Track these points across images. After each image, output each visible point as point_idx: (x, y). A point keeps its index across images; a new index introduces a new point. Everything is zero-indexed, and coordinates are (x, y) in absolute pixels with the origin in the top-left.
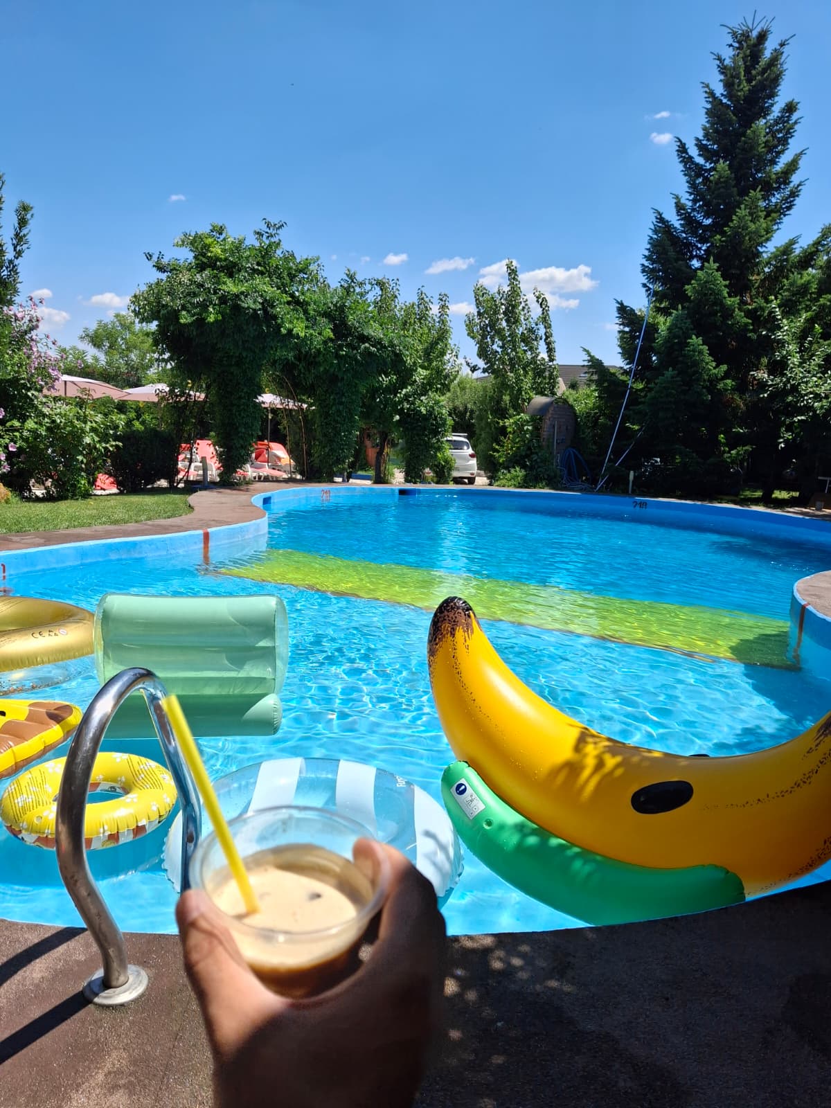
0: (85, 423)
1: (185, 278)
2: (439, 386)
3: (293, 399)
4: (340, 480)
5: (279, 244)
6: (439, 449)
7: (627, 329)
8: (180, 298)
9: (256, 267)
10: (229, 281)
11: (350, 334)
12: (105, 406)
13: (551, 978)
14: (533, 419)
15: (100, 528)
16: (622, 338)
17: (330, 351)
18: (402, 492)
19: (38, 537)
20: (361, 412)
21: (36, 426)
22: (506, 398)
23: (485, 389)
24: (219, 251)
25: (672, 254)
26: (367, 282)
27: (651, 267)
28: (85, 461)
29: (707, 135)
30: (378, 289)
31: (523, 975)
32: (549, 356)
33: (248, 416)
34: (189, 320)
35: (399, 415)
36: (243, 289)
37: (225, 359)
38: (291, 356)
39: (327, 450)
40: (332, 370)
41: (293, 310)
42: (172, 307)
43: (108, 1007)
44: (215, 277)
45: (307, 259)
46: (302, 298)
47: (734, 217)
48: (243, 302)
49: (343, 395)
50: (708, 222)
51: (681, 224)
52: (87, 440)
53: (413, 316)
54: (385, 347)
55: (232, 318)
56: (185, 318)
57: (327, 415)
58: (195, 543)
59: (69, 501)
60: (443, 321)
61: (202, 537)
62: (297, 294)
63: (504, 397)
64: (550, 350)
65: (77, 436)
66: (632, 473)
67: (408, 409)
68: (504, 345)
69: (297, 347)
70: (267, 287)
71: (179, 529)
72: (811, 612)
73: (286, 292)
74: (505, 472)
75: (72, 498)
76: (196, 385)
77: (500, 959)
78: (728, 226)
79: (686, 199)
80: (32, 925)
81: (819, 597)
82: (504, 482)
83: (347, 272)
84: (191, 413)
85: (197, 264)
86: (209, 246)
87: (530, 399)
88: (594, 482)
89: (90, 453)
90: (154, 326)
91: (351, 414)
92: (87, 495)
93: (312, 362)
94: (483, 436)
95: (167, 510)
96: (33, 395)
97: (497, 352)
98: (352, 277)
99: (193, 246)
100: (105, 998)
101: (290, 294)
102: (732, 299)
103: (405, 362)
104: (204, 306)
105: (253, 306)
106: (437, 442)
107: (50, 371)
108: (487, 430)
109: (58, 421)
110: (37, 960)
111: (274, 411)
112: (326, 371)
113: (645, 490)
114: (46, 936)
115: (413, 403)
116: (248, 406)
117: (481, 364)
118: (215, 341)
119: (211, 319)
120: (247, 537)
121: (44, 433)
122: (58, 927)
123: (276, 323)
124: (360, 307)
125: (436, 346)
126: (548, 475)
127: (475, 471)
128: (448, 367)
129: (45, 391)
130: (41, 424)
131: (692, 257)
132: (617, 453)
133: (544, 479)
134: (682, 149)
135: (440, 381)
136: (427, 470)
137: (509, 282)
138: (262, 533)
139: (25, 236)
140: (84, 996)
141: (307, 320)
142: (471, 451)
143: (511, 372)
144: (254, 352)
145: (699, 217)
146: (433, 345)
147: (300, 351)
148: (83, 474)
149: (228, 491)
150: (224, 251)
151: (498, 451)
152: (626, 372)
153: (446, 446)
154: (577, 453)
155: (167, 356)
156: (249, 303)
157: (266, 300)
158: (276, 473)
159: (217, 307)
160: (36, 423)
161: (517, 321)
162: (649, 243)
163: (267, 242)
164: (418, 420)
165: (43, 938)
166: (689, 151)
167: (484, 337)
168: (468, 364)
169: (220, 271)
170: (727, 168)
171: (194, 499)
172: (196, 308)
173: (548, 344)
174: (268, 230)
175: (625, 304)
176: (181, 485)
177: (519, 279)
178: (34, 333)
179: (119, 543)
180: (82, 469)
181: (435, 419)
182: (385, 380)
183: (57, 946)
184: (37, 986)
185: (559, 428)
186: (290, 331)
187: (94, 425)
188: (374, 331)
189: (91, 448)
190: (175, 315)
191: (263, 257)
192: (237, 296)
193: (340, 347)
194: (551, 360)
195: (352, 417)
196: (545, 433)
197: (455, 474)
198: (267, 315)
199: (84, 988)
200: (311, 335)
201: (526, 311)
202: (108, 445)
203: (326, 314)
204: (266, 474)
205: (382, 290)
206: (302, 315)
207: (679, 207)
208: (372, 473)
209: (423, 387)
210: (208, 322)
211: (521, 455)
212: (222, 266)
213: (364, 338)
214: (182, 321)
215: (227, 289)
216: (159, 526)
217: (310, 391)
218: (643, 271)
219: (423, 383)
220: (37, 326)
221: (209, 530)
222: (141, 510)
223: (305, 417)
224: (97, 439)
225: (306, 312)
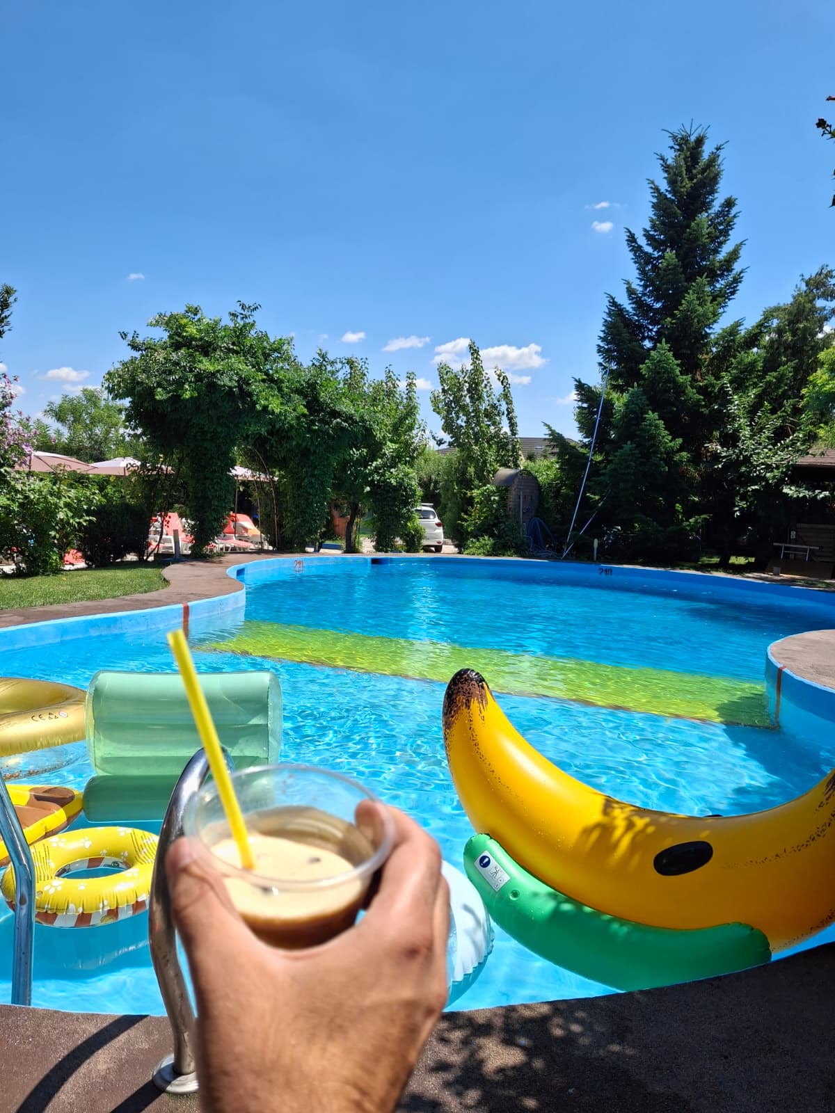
0: (59, 498)
1: (160, 356)
2: (408, 459)
3: (265, 472)
4: (312, 550)
5: (253, 325)
6: (409, 519)
7: (585, 405)
8: (155, 376)
9: (231, 347)
10: (204, 360)
11: (322, 410)
12: (80, 480)
13: (613, 1042)
14: (499, 490)
15: (78, 604)
16: (580, 413)
17: (303, 426)
18: (375, 561)
19: (15, 615)
20: (333, 484)
21: (8, 502)
22: (471, 470)
23: (450, 460)
24: (195, 331)
25: (626, 335)
26: (338, 360)
27: (606, 347)
28: (57, 536)
29: (653, 226)
30: (348, 367)
31: (584, 1041)
32: (511, 431)
33: (221, 489)
34: (165, 397)
35: (369, 486)
36: (220, 367)
37: (199, 434)
38: (263, 431)
39: (299, 521)
40: (304, 444)
41: (268, 388)
42: (147, 384)
43: (182, 1095)
44: (190, 356)
45: (280, 339)
46: (276, 377)
47: (683, 302)
48: (219, 380)
49: (315, 467)
50: (658, 305)
51: (632, 308)
52: (61, 515)
53: (382, 393)
54: (356, 422)
55: (207, 396)
56: (160, 395)
57: (299, 486)
58: (175, 617)
59: (40, 577)
60: (410, 397)
61: (182, 611)
62: (271, 372)
63: (469, 469)
64: (512, 425)
65: (51, 511)
66: (596, 542)
67: (378, 481)
68: (468, 419)
69: (271, 423)
70: (242, 366)
71: (159, 603)
72: (788, 675)
73: (260, 370)
74: (474, 540)
75: (43, 574)
76: (168, 459)
77: (560, 1026)
78: (678, 309)
79: (637, 285)
80: (87, 1015)
81: (793, 660)
82: (473, 550)
83: (319, 351)
84: (162, 486)
85: (173, 343)
86: (185, 326)
87: (495, 471)
88: (560, 551)
89: (63, 528)
90: (126, 402)
91: (322, 485)
92: (57, 571)
93: (284, 437)
94: (450, 505)
95: (142, 584)
96: (6, 471)
97: (462, 426)
98: (324, 357)
99: (168, 326)
100: (178, 1085)
101: (264, 372)
102: (685, 377)
103: (375, 436)
104: (179, 384)
105: (230, 384)
106: (407, 512)
107: (24, 447)
108: (454, 500)
109: (32, 497)
110: (100, 1051)
111: (245, 483)
112: (298, 445)
113: (609, 557)
114: (104, 1025)
115: (383, 475)
116: (221, 479)
117: (447, 438)
118: (189, 417)
119: (187, 395)
120: (226, 610)
121: (16, 509)
122: (115, 1016)
123: (251, 400)
124: (332, 384)
125: (404, 421)
126: (516, 544)
127: (442, 539)
128: (416, 441)
129: (17, 467)
130: (13, 501)
131: (644, 338)
132: (581, 522)
133: (512, 547)
134: (632, 239)
135: (408, 454)
136: (398, 539)
137: (471, 361)
138: (240, 605)
139: (6, 317)
140: (154, 1085)
141: (282, 397)
142: (437, 520)
143: (476, 445)
144: (229, 427)
145: (649, 301)
146: (402, 419)
147: (274, 427)
148: (55, 549)
149: (201, 564)
150: (199, 331)
151: (466, 520)
152: (585, 446)
153: (416, 515)
154: (542, 521)
155: (139, 431)
156: (225, 381)
157: (241, 378)
158: (243, 544)
159: (193, 385)
160: (8, 499)
161: (480, 398)
162: (604, 325)
163: (242, 323)
164: (388, 492)
165: (101, 1028)
166: (637, 240)
167: (449, 412)
168: (434, 438)
169: (196, 351)
170: (674, 256)
171: (168, 572)
172: (171, 385)
173: (510, 419)
174: (242, 312)
175: (583, 382)
176: (151, 559)
177: (481, 358)
178: (7, 409)
179: (99, 619)
180: (54, 545)
181: (405, 490)
182: (355, 453)
183: (117, 1035)
184: (105, 1078)
185: (525, 497)
186: (265, 408)
187: (68, 500)
188: (346, 407)
189: (64, 523)
190: (150, 392)
191: (238, 337)
192: (213, 374)
193: (313, 422)
194: (514, 434)
195: (324, 488)
196: (511, 503)
197: (425, 542)
198: (243, 392)
199: (154, 1077)
200: (286, 411)
201: (488, 388)
202: (81, 520)
203: (299, 392)
204: (233, 545)
205: (351, 368)
206: (276, 392)
207: (631, 292)
208: (343, 543)
209: (392, 460)
210: (184, 399)
211: (489, 525)
212: (197, 346)
213: (335, 414)
214: (158, 397)
215: (203, 368)
216: (137, 600)
217: (282, 464)
218: (599, 351)
219: (392, 456)
220: (10, 403)
221: (190, 604)
222: (116, 585)
223: (276, 489)
224: (70, 514)
225: (280, 390)
